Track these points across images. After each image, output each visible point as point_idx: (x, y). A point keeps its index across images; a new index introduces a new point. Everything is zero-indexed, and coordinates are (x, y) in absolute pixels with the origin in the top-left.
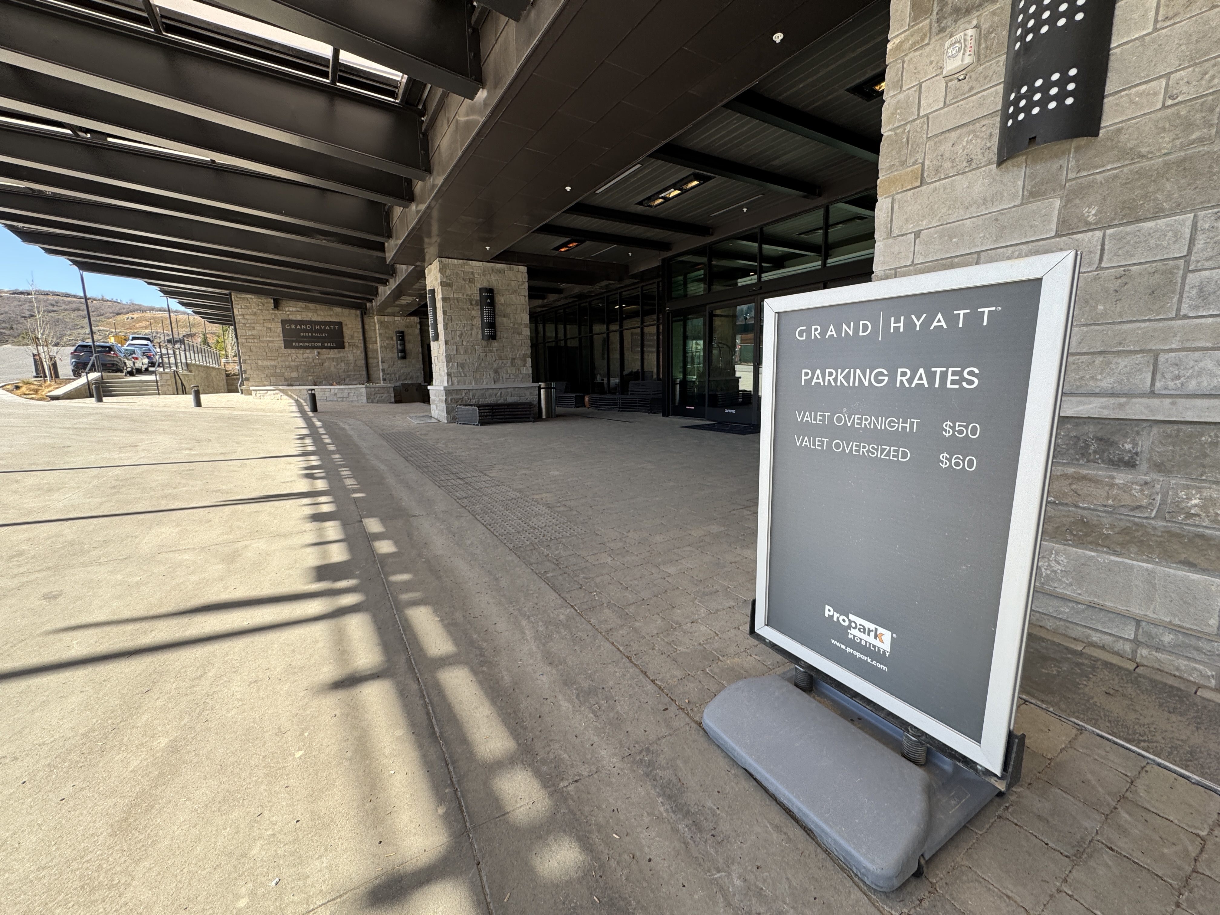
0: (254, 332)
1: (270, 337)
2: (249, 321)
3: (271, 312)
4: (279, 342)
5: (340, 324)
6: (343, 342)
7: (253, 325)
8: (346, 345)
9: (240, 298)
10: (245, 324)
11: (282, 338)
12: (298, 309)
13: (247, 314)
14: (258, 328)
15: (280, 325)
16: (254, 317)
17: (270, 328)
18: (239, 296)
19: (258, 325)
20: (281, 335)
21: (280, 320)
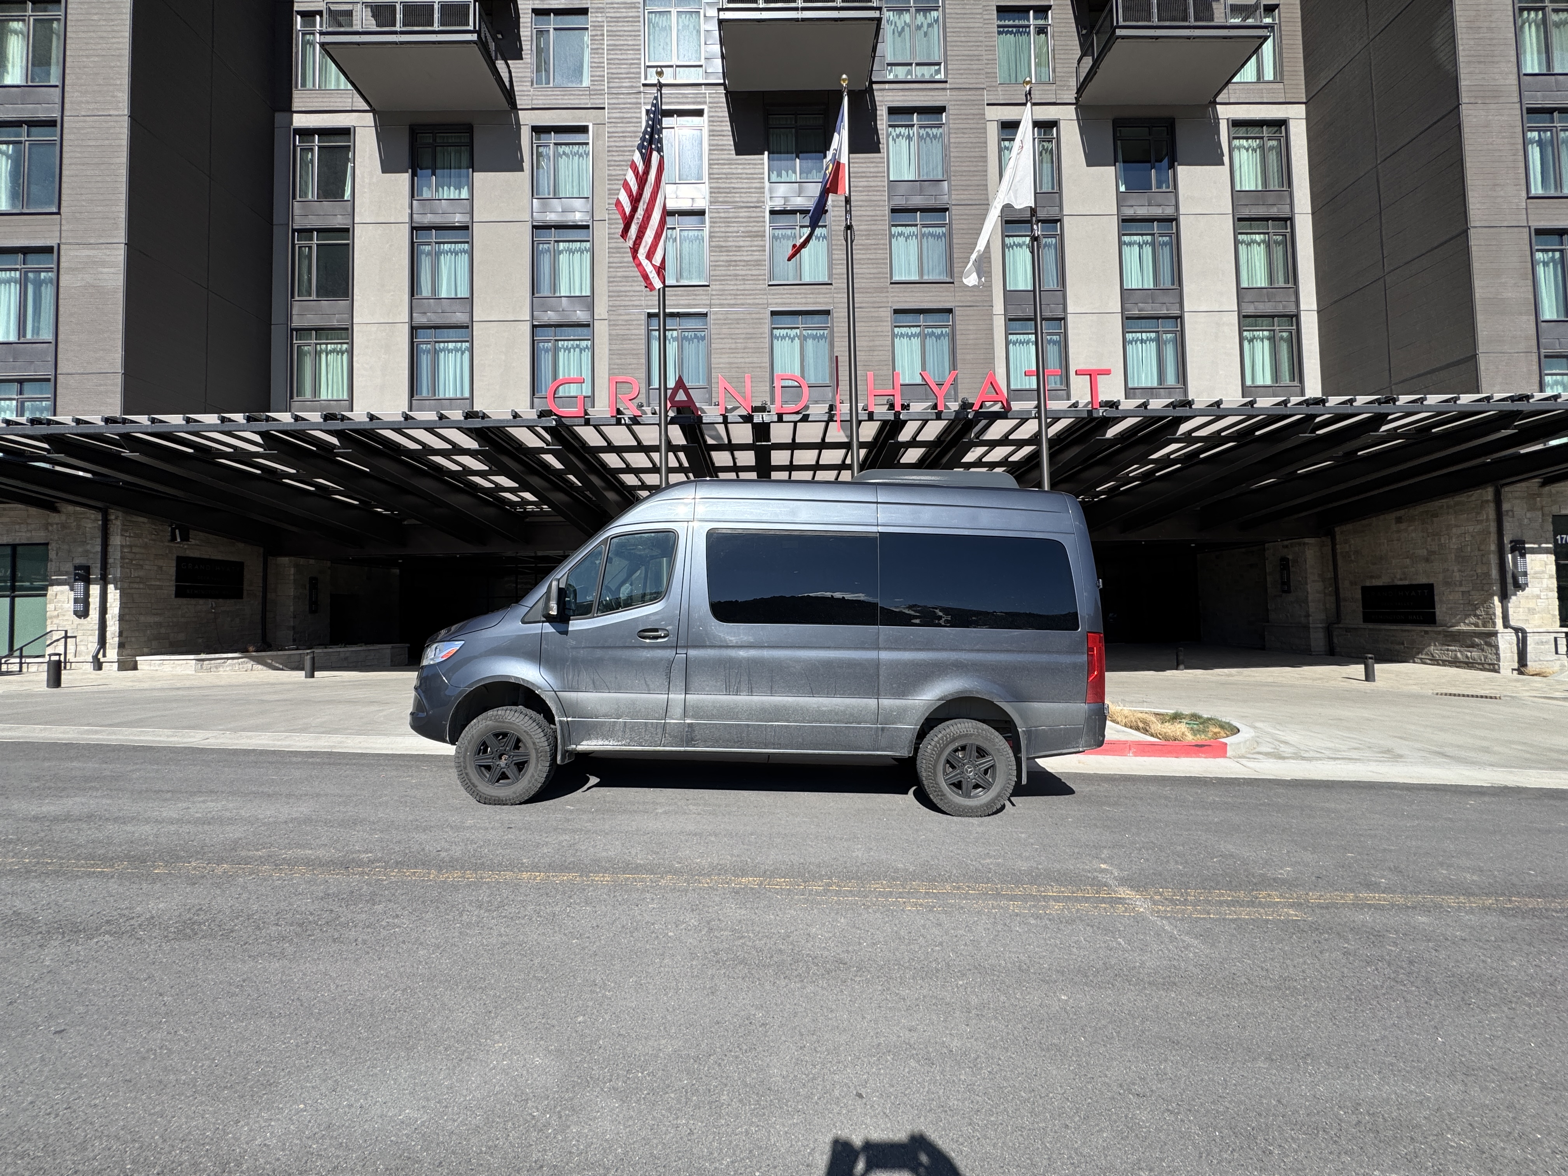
0: (141, 573)
1: (159, 580)
2: (138, 556)
3: (167, 544)
4: (169, 586)
5: (241, 565)
6: (242, 590)
7: (141, 562)
8: (245, 593)
9: (130, 521)
10: (132, 560)
11: (173, 583)
12: (197, 542)
13: (136, 546)
14: (147, 567)
15: (174, 564)
16: (143, 551)
17: (161, 567)
18: (129, 518)
19: (147, 562)
20: (174, 578)
21: (174, 557)
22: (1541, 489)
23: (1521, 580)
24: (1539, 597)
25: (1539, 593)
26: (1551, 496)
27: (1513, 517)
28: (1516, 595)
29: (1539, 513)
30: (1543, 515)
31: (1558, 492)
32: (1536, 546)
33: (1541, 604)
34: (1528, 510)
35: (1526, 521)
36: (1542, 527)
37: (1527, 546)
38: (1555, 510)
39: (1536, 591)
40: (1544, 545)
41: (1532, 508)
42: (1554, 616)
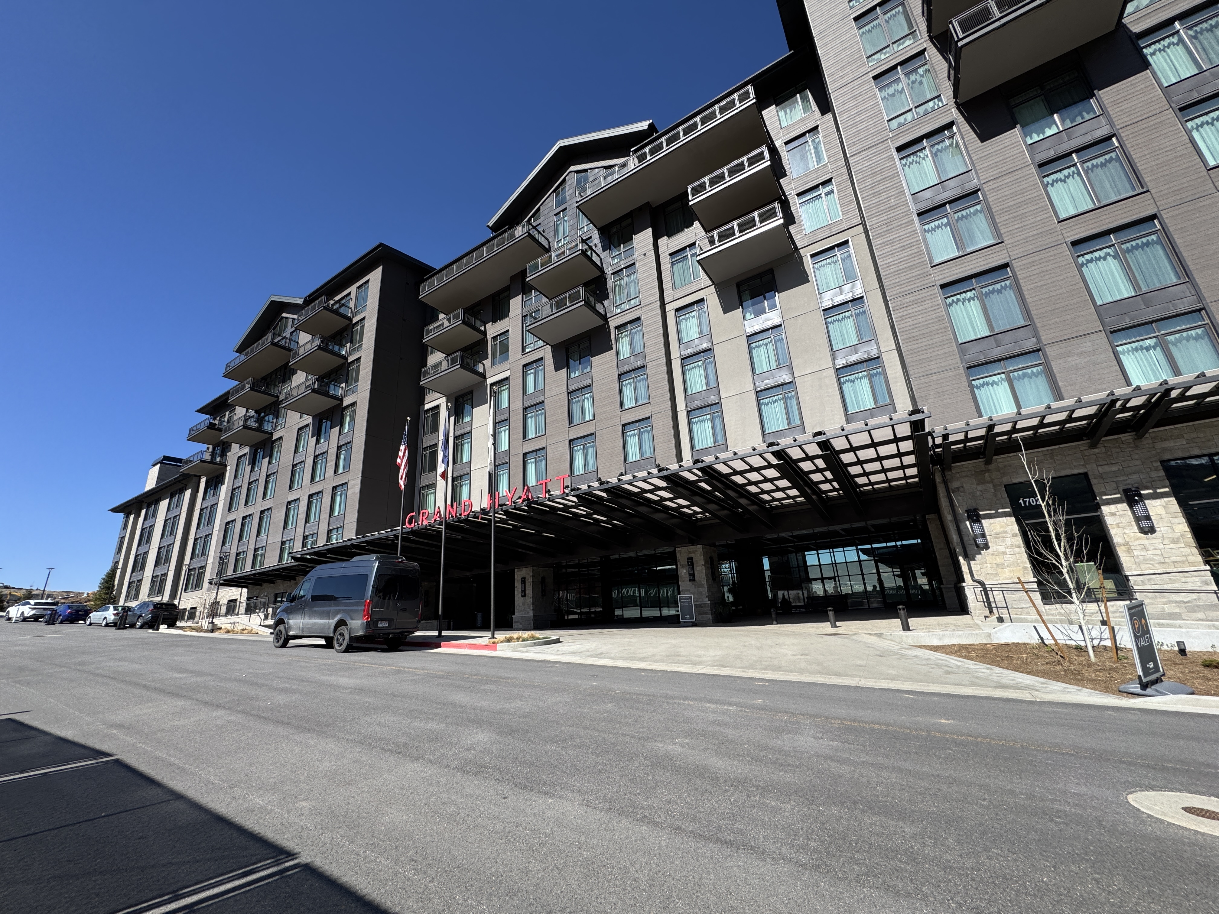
22: (987, 466)
23: (980, 541)
24: (1004, 553)
25: (1004, 550)
26: (999, 471)
27: (964, 491)
28: (980, 554)
29: (991, 485)
30: (994, 486)
31: (1005, 466)
32: (993, 512)
33: (1009, 559)
34: (978, 484)
35: (978, 493)
36: (995, 495)
37: (981, 513)
38: (1007, 480)
39: (1001, 548)
40: (1000, 511)
41: (982, 482)
42: (1026, 568)
